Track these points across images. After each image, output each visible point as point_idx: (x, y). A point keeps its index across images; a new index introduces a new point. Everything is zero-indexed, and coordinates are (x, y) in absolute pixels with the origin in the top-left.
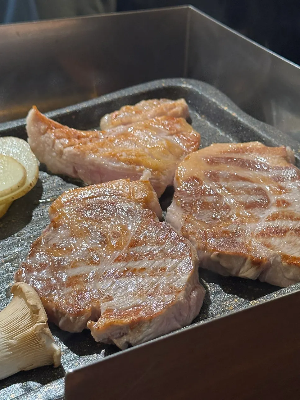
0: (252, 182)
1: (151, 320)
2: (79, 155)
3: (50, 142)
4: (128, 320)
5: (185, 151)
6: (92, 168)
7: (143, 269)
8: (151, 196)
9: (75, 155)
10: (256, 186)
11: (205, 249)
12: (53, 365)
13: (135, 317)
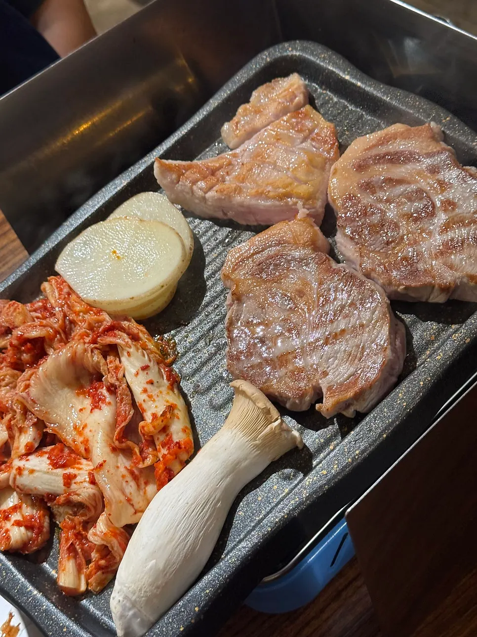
0: (409, 183)
1: (371, 387)
2: (224, 199)
3: (187, 190)
4: (350, 394)
5: (326, 158)
6: (242, 210)
7: (343, 331)
8: (315, 234)
9: (220, 199)
10: (414, 187)
11: (390, 284)
12: (297, 447)
13: (356, 389)
